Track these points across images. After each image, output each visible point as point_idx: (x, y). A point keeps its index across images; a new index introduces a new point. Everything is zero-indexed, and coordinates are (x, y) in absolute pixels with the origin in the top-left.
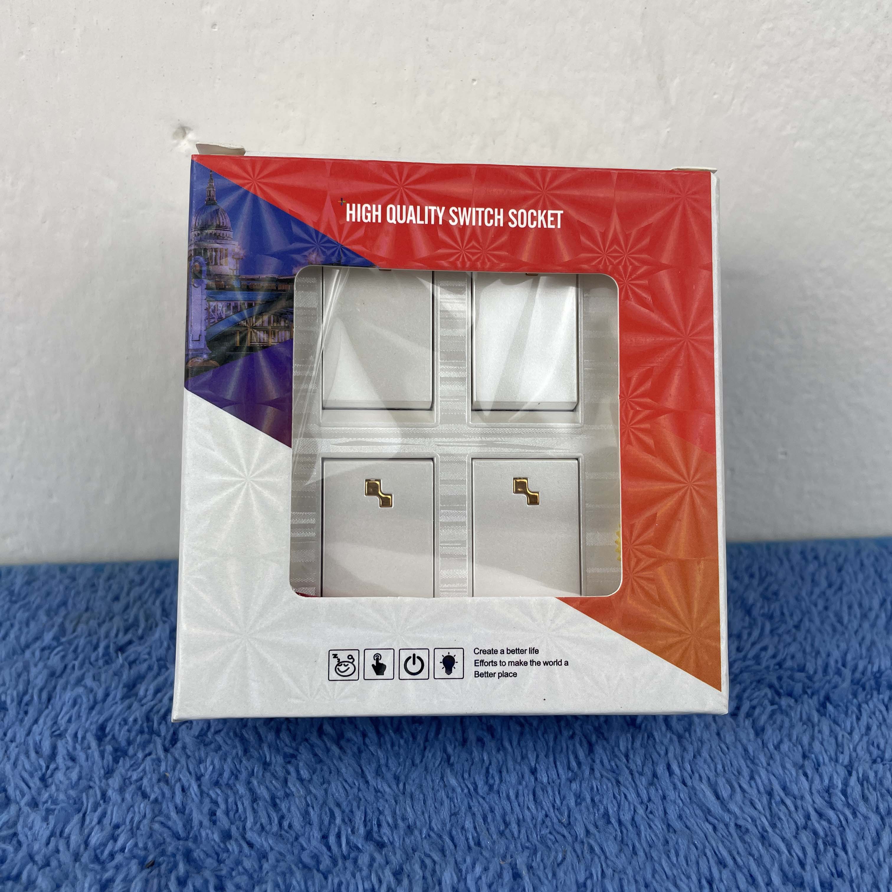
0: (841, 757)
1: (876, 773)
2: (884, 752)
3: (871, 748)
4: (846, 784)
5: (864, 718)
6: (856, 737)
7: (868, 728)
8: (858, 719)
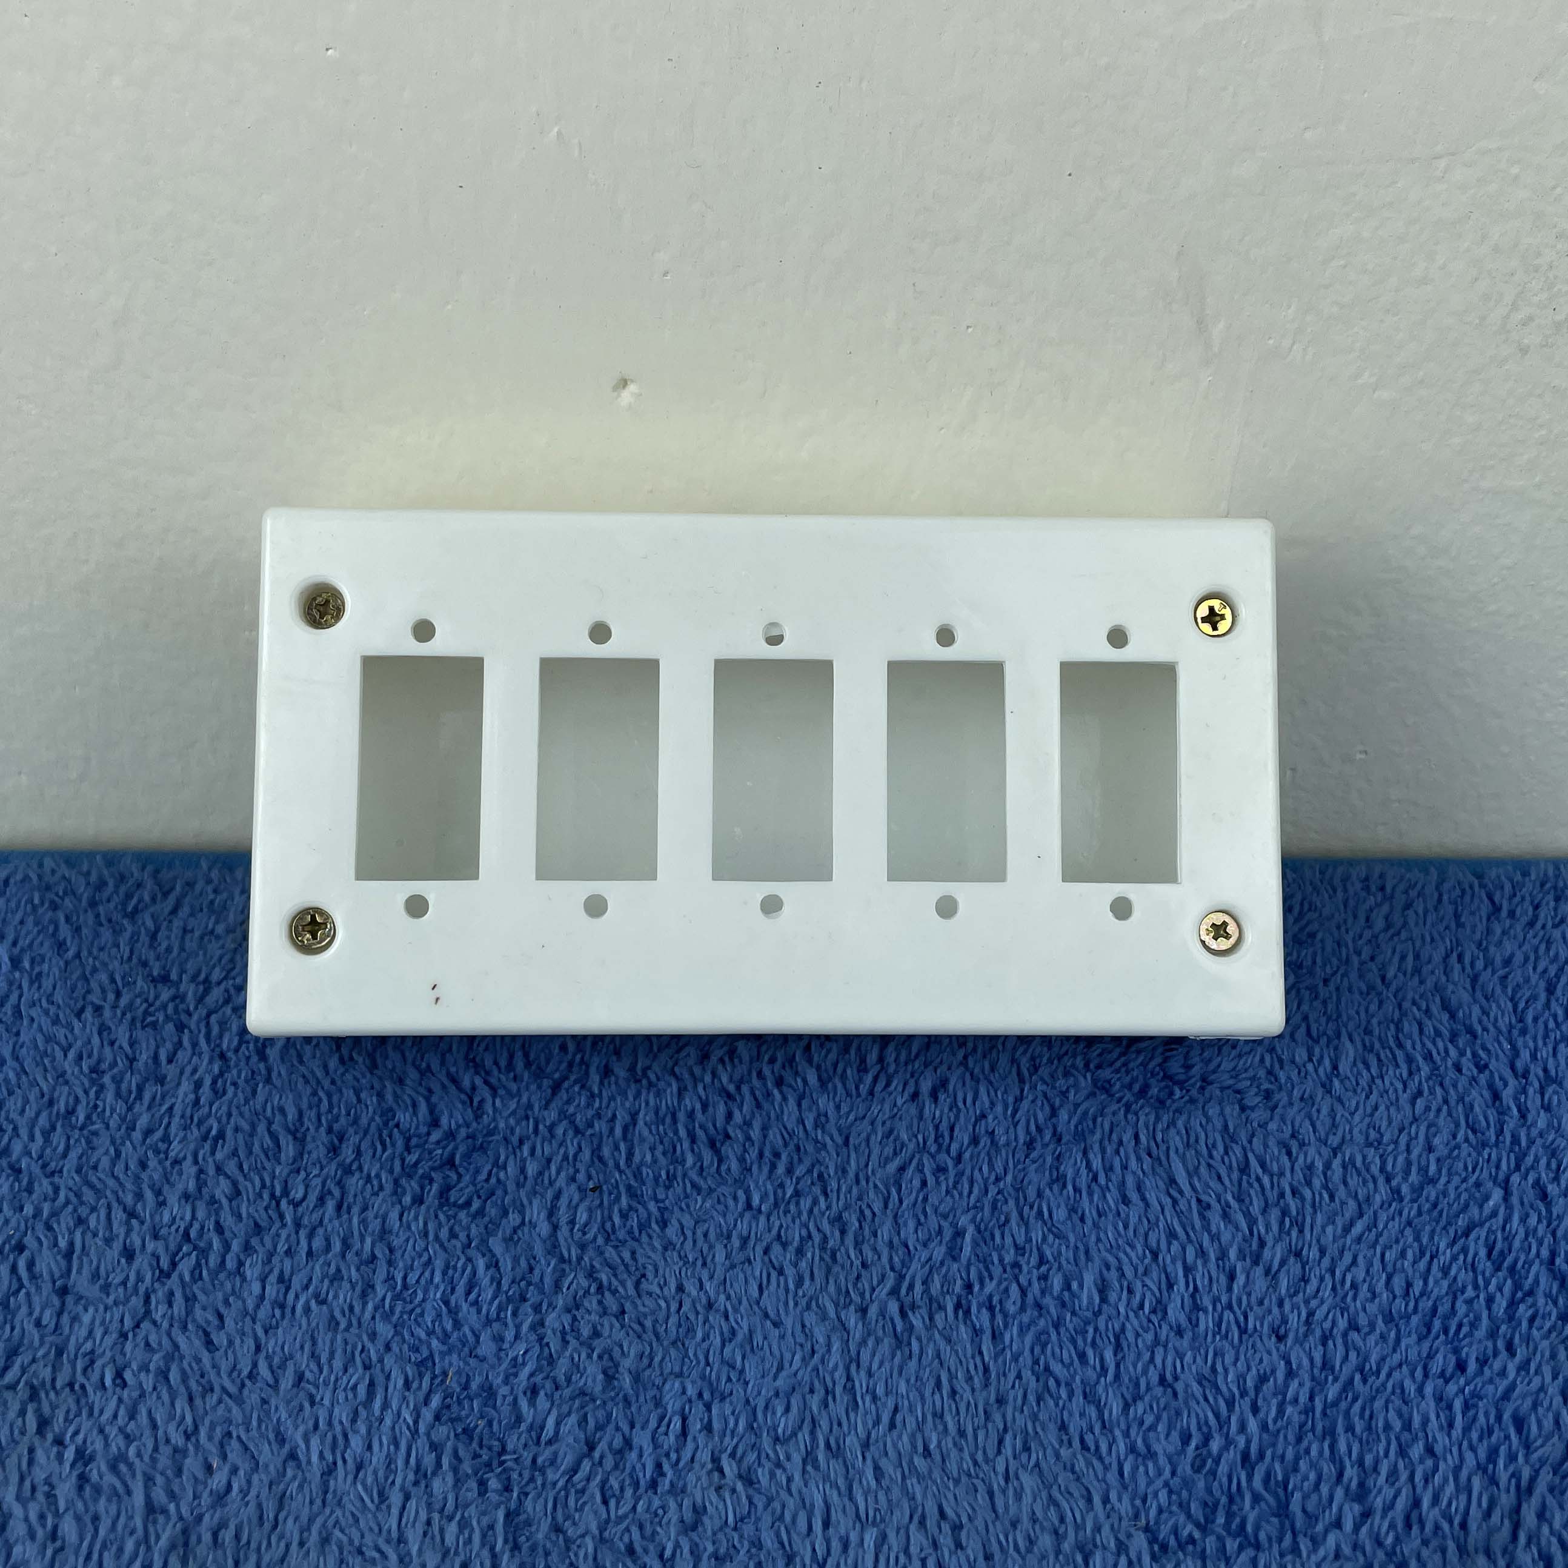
0: (1331, 1137)
1: (1364, 1157)
2: (1382, 1136)
3: (1371, 1131)
4: (1328, 1166)
5: (1374, 1097)
6: (1357, 1118)
7: (1376, 1108)
8: (1367, 1097)
